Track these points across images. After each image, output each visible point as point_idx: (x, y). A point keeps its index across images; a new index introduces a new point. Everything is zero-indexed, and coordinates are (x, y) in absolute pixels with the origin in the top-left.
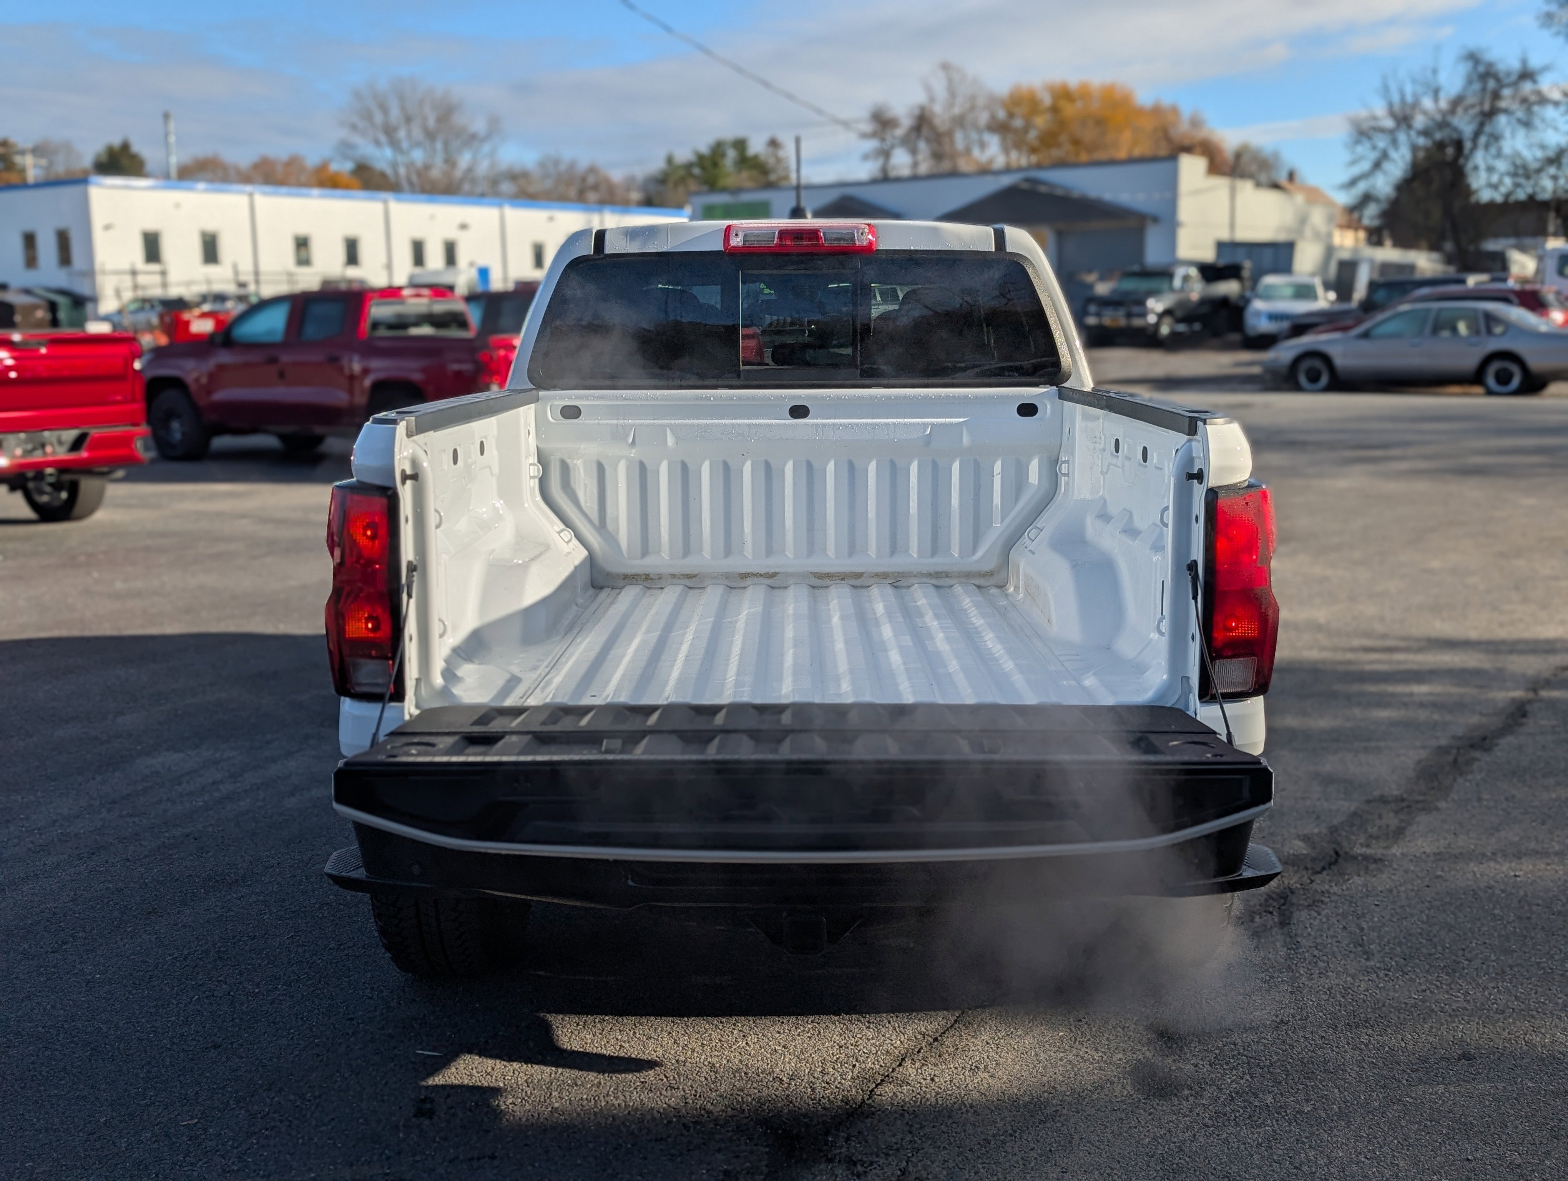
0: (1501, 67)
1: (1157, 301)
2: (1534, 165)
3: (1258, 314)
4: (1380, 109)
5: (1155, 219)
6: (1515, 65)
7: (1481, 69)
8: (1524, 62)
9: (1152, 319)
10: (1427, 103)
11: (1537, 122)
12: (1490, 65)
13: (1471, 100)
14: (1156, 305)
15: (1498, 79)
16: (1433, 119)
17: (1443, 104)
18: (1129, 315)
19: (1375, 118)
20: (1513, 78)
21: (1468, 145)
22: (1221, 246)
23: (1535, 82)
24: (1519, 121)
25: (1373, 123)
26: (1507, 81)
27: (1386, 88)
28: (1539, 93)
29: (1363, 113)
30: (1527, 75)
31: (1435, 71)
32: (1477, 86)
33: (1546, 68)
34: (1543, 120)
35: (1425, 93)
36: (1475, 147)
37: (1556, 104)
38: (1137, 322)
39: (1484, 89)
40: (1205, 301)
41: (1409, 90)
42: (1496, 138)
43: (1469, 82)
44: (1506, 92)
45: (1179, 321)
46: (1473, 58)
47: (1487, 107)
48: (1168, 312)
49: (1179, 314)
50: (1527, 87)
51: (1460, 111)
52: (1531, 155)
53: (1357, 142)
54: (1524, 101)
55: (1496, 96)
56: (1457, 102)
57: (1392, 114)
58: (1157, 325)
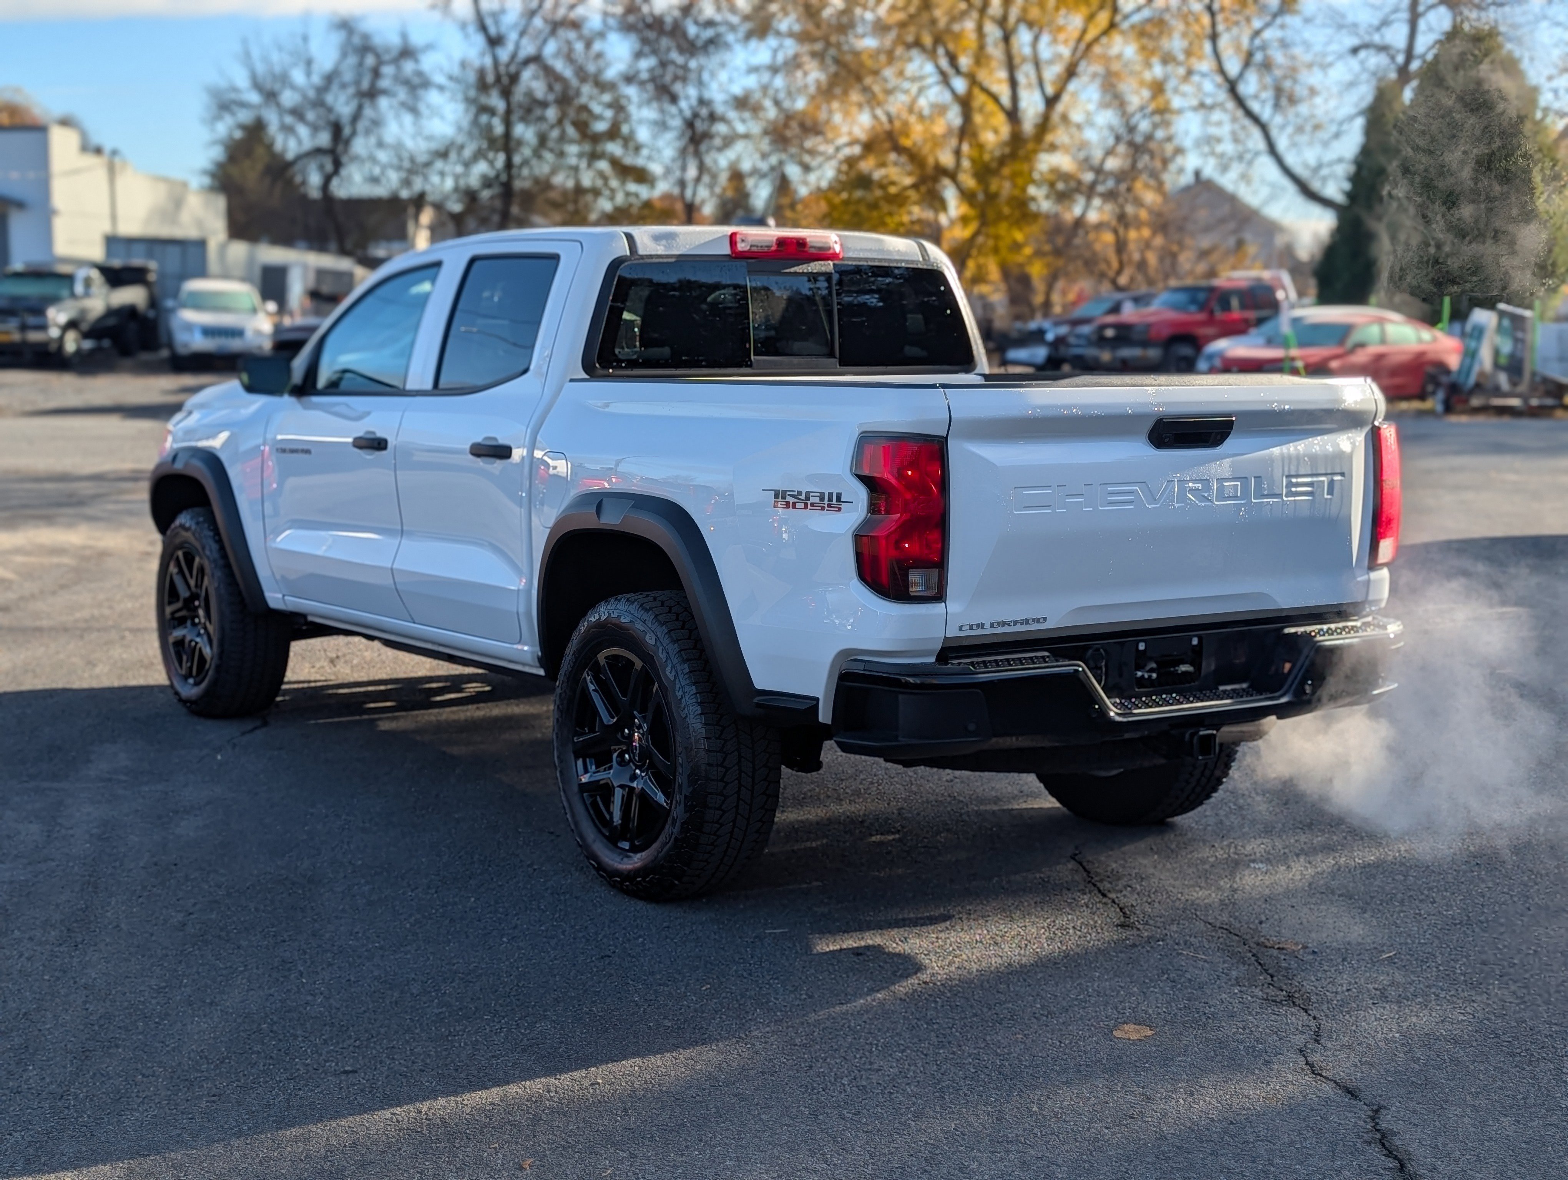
0: (377, 41)
1: (59, 311)
2: (422, 158)
3: (189, 327)
4: (241, 79)
5: (20, 205)
6: (394, 40)
7: (356, 40)
8: (404, 36)
9: (54, 333)
10: (298, 76)
11: (422, 107)
12: (366, 37)
13: (348, 76)
14: (58, 316)
15: (377, 55)
16: (305, 97)
17: (316, 79)
18: (24, 328)
19: (235, 89)
20: (394, 53)
21: (347, 131)
22: (112, 242)
23: (417, 61)
24: (403, 104)
25: (233, 96)
26: (387, 57)
27: (247, 55)
28: (420, 74)
29: (223, 84)
30: (407, 52)
31: (305, 39)
32: (352, 60)
33: (430, 47)
34: (429, 106)
35: (295, 65)
36: (354, 133)
37: (441, 88)
38: (34, 336)
39: (361, 64)
40: (111, 313)
41: (275, 57)
42: (377, 123)
43: (344, 55)
44: (388, 70)
45: (86, 335)
46: (345, 26)
47: (365, 84)
48: (72, 324)
49: (85, 327)
50: (408, 67)
51: (335, 87)
52: (418, 147)
53: (217, 118)
54: (407, 83)
55: (376, 73)
56: (330, 79)
57: (257, 86)
58: (61, 339)
